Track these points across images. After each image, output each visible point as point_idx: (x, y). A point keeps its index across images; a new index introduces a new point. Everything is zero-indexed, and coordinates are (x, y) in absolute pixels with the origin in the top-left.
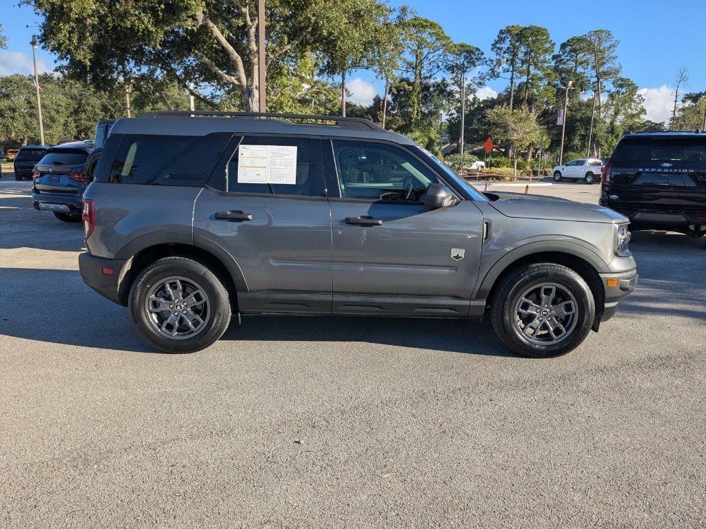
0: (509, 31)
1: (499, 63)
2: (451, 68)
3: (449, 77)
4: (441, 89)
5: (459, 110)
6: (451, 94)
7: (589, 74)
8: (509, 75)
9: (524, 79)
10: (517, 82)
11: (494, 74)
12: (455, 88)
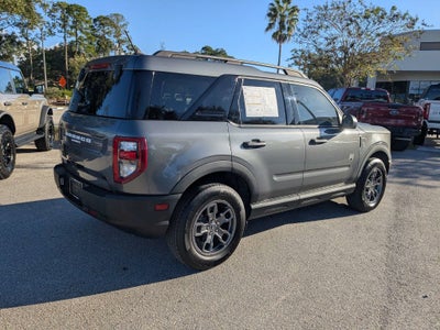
0: (59, 5)
1: (54, 26)
2: (18, 25)
3: (17, 31)
4: (12, 39)
5: (27, 55)
6: (19, 43)
7: (113, 39)
8: (63, 35)
9: (74, 38)
10: (69, 40)
11: (51, 33)
12: (24, 40)
